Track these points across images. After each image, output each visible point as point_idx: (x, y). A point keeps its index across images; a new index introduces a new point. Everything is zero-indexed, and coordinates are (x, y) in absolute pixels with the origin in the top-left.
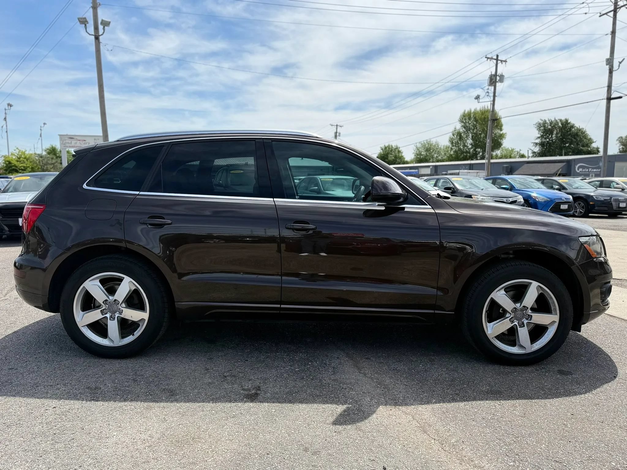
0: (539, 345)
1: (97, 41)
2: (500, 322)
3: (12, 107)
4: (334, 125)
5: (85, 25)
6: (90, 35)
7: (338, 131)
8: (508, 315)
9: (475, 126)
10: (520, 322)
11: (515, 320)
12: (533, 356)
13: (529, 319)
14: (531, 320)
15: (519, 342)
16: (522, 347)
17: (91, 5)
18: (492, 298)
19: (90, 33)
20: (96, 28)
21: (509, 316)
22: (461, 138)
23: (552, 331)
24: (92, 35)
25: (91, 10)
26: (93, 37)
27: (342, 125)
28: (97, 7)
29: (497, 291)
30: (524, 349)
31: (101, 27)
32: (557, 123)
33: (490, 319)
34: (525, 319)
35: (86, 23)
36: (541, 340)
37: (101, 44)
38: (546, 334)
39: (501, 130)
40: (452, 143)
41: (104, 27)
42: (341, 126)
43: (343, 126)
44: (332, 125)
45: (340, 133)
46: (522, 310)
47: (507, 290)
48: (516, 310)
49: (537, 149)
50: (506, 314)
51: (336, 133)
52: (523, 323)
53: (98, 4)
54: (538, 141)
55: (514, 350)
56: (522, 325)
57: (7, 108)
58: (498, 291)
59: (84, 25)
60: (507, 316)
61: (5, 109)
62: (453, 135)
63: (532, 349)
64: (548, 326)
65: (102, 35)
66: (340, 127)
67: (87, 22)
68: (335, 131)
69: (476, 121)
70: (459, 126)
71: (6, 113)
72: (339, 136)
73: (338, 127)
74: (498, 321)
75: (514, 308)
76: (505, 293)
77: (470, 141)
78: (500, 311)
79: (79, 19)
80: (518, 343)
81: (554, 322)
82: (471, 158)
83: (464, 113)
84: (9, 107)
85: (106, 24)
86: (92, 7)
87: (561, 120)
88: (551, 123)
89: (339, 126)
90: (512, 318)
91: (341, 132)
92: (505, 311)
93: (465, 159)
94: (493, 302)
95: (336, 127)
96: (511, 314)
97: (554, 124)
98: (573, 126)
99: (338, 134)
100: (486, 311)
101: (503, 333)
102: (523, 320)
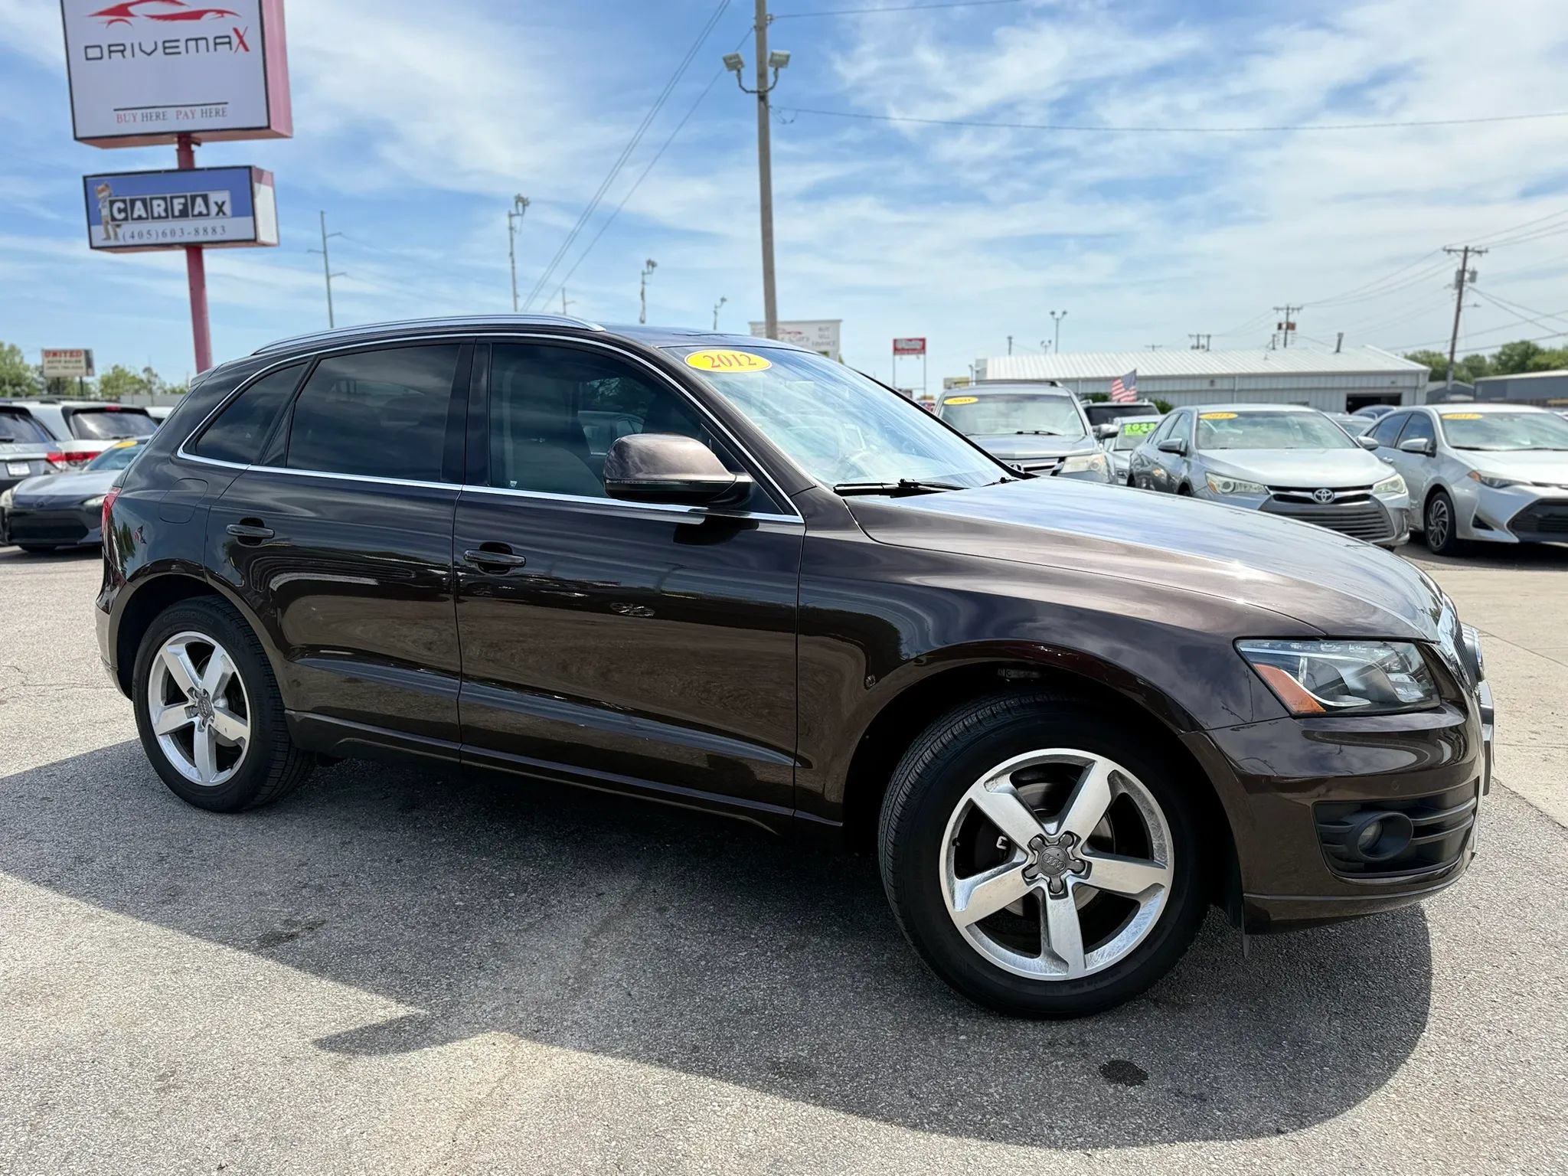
0: (1109, 955)
1: (762, 104)
2: (993, 876)
3: (655, 269)
4: (1455, 251)
5: (739, 71)
6: (747, 92)
7: (1469, 266)
8: (1018, 857)
10: (1056, 882)
11: (1040, 875)
12: (1087, 989)
13: (1083, 873)
14: (1087, 876)
15: (1049, 944)
16: (1056, 958)
17: (754, 22)
18: (970, 801)
19: (748, 89)
20: (762, 76)
21: (1020, 860)
23: (1150, 913)
24: (752, 92)
25: (754, 33)
26: (755, 96)
27: (1483, 249)
28: (767, 25)
29: (987, 781)
30: (1064, 966)
31: (771, 70)
33: (965, 867)
34: (1070, 872)
35: (739, 66)
36: (1116, 939)
37: (771, 110)
38: (1132, 923)
41: (776, 69)
42: (1479, 252)
43: (1486, 251)
44: (1449, 251)
45: (1474, 274)
46: (1062, 844)
47: (1018, 778)
48: (1044, 843)
50: (1014, 854)
51: (1462, 272)
52: (1064, 885)
53: (769, 17)
55: (1035, 968)
56: (1060, 893)
57: (646, 271)
58: (992, 779)
59: (735, 72)
60: (1015, 861)
61: (643, 274)
63: (1088, 969)
64: (1138, 900)
65: (772, 88)
66: (1477, 256)
67: (741, 63)
68: (1460, 267)
71: (643, 283)
72: (1473, 279)
73: (1469, 254)
74: (987, 873)
75: (1038, 836)
76: (1011, 785)
78: (998, 846)
79: (725, 60)
80: (1046, 946)
81: (1156, 887)
84: (650, 267)
85: (781, 63)
86: (755, 27)
89: (1473, 250)
90: (1031, 866)
91: (1477, 269)
92: (1011, 845)
94: (974, 813)
95: (1462, 254)
96: (1027, 854)
99: (1467, 276)
100: (953, 842)
101: (1003, 912)
102: (1063, 877)
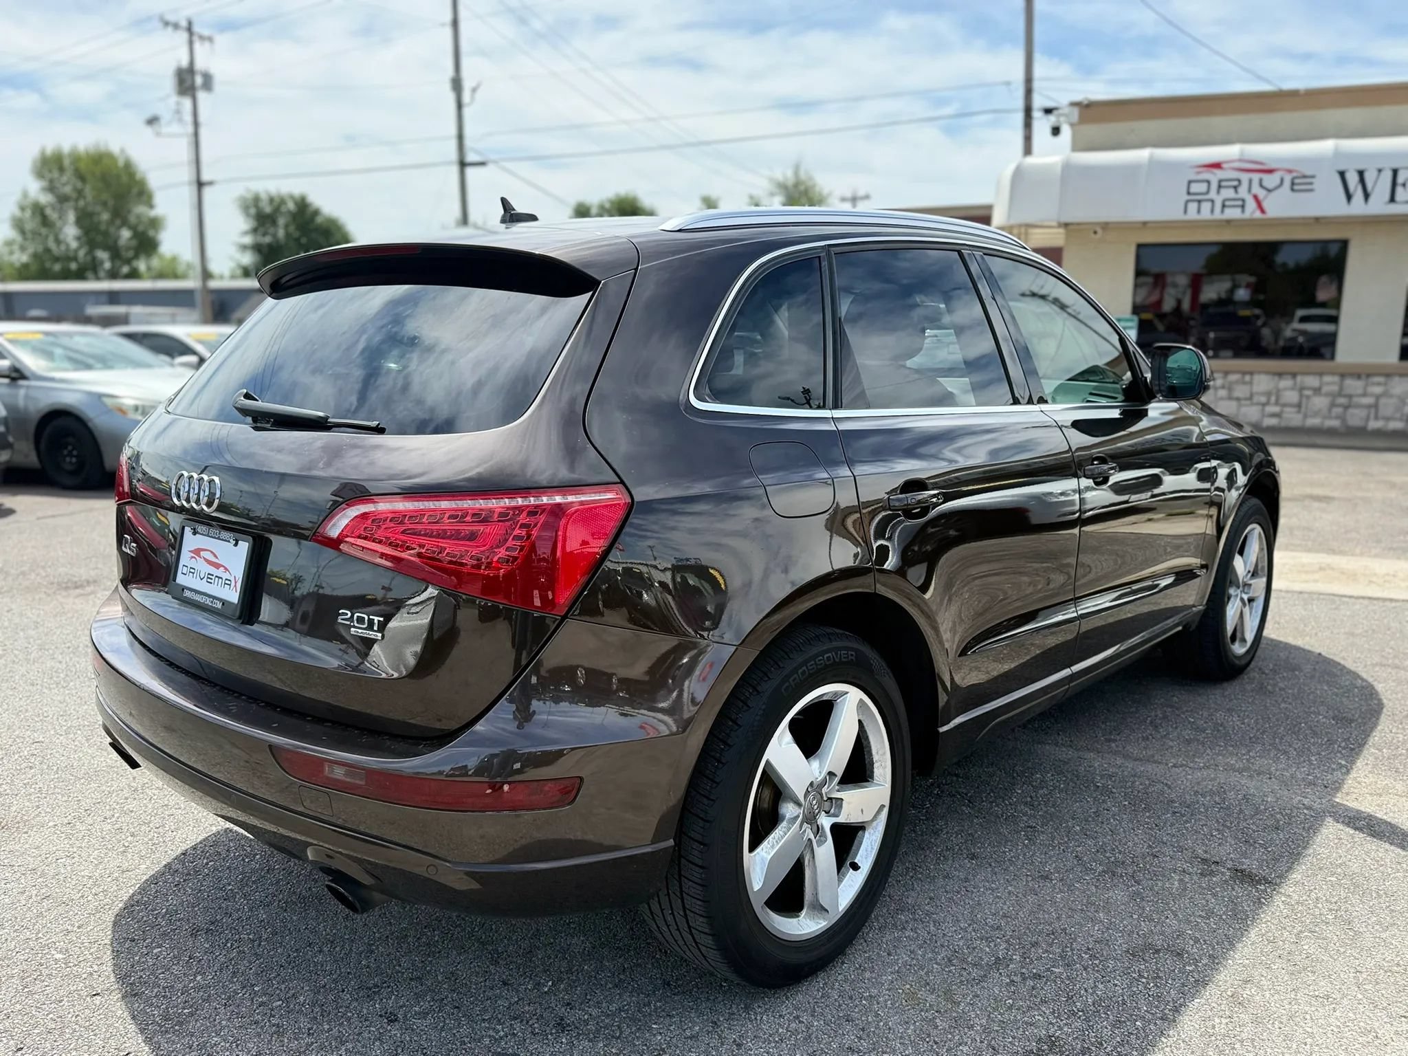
9: (80, 193)
22: (45, 221)
32: (282, 201)
39: (151, 206)
40: (22, 231)
49: (248, 259)
54: (248, 240)
62: (22, 209)
69: (82, 178)
70: (35, 189)
77: (71, 232)
82: (80, 275)
83: (43, 154)
87: (292, 197)
88: (271, 200)
93: (66, 275)
97: (278, 203)
98: (316, 212)
